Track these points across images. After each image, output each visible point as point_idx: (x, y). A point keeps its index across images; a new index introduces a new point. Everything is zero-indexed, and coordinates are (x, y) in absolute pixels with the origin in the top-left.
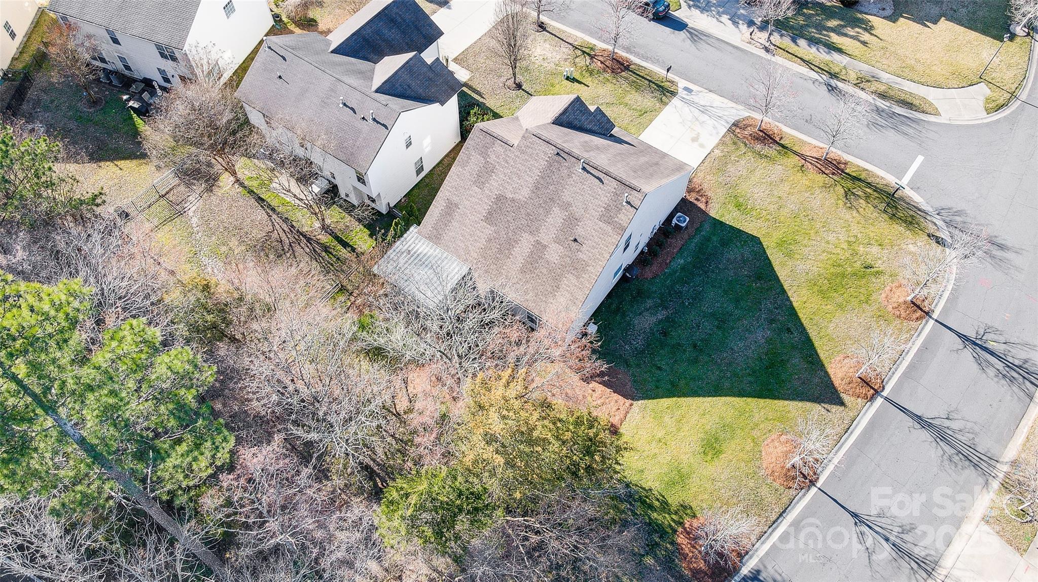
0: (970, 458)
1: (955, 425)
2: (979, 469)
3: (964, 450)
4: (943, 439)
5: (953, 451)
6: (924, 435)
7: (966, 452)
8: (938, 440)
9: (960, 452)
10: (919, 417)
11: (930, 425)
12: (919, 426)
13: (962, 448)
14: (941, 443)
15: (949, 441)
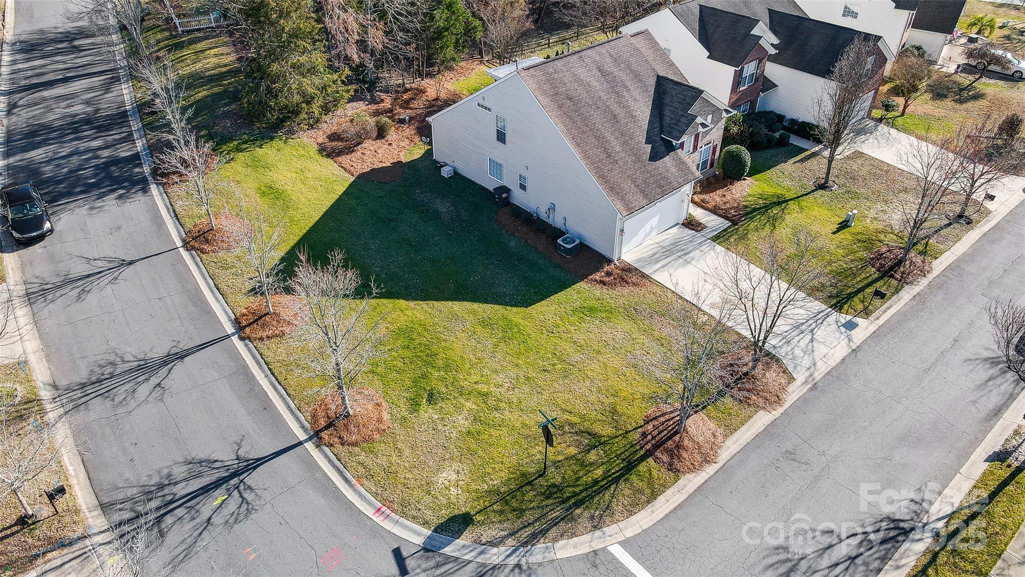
0: (97, 385)
1: (144, 390)
2: (76, 388)
3: (109, 384)
4: (139, 368)
5: (118, 371)
6: (160, 351)
7: (106, 383)
8: (143, 363)
9: (110, 378)
10: (182, 358)
11: (165, 363)
12: (173, 352)
13: (113, 382)
14: (136, 364)
15: (132, 373)
